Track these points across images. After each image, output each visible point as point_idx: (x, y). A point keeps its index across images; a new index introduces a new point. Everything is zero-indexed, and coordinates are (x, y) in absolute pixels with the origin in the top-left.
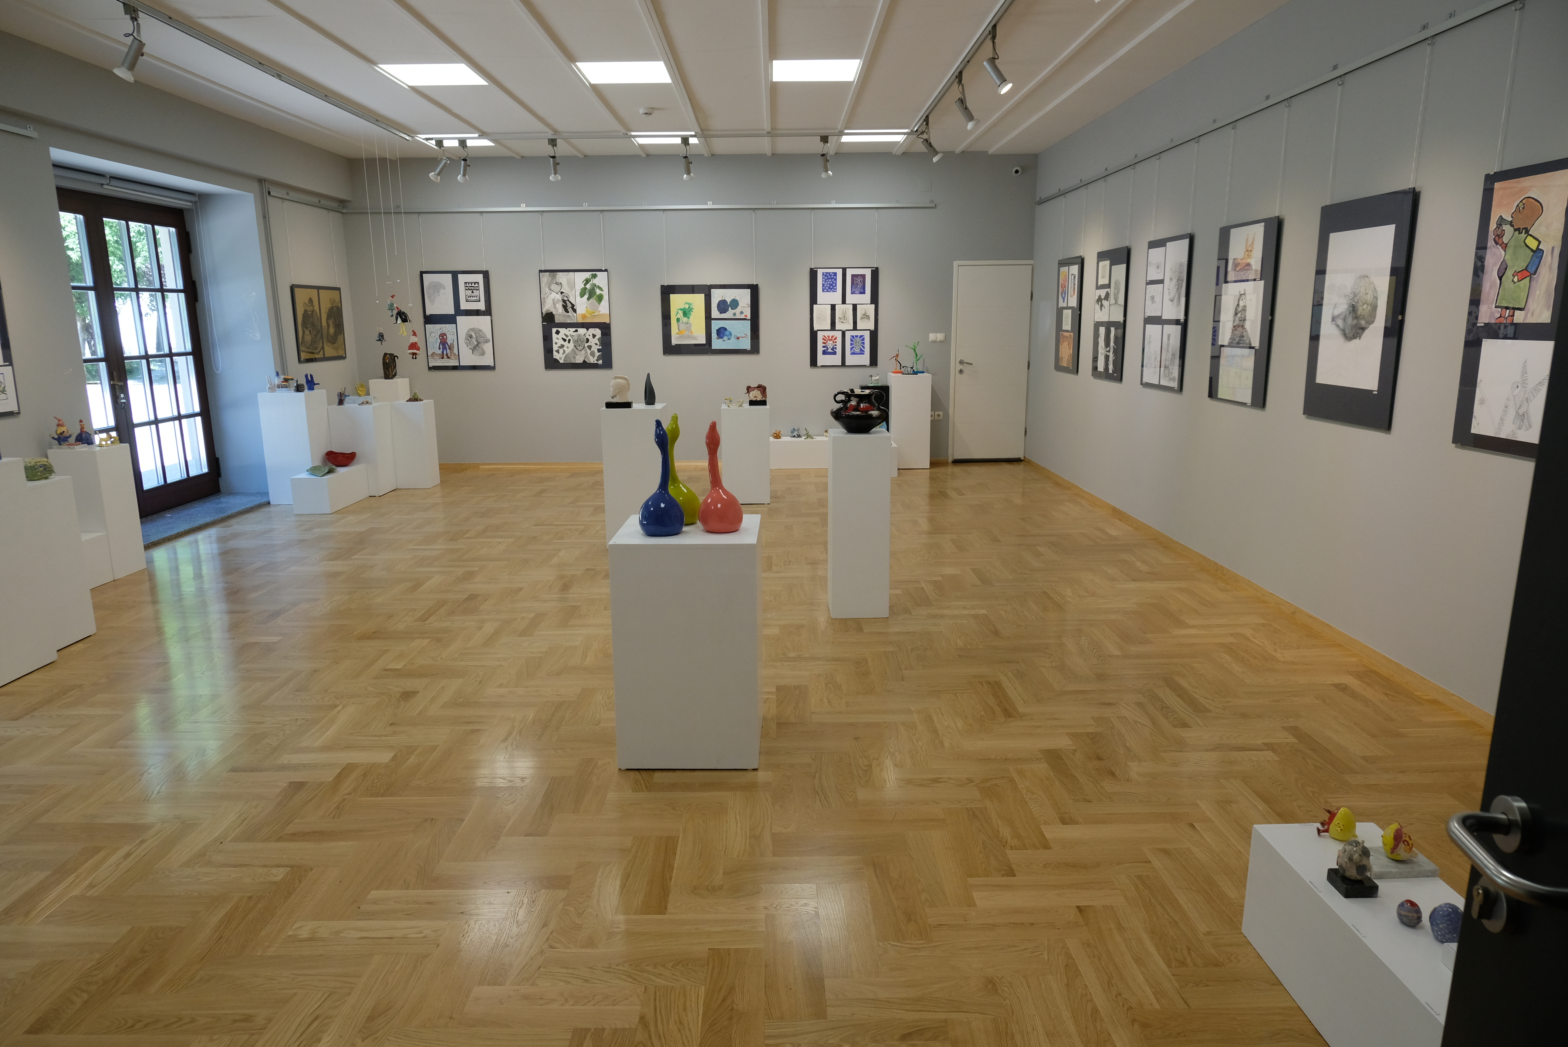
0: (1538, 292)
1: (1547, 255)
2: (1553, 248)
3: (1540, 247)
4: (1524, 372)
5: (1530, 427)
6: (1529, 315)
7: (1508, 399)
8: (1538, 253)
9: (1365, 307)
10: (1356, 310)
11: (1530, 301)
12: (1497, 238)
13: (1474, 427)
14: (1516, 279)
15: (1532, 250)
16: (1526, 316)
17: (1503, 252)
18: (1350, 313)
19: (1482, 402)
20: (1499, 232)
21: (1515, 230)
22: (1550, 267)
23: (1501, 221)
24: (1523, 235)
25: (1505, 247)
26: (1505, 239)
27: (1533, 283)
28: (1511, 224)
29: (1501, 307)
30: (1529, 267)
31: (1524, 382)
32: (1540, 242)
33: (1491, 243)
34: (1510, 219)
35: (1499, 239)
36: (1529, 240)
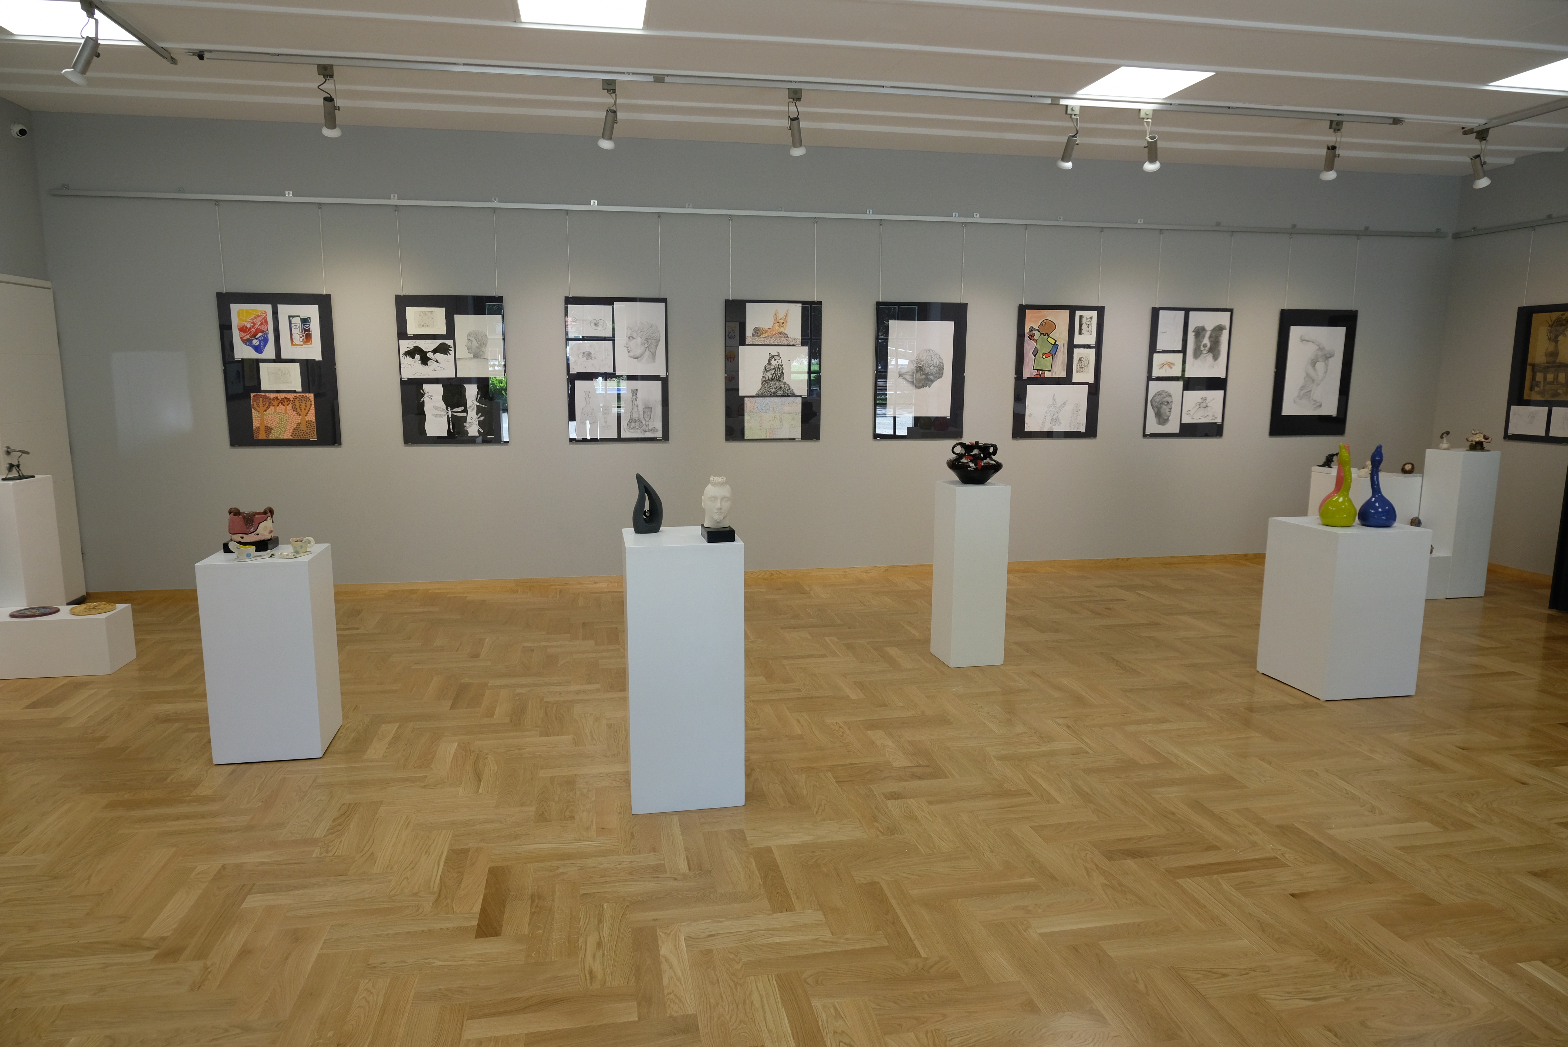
0: (1058, 363)
1: (1060, 347)
2: (1064, 344)
3: (1056, 343)
4: (1054, 399)
5: (1060, 424)
6: (1054, 373)
7: (1046, 413)
8: (1055, 346)
9: (932, 368)
10: (923, 370)
11: (1053, 367)
12: (1030, 337)
13: (1027, 428)
14: (1044, 357)
15: (1052, 344)
16: (1052, 374)
17: (1035, 344)
18: (917, 371)
19: (1030, 416)
20: (1031, 334)
21: (1041, 334)
22: (1063, 352)
23: (1032, 329)
24: (1046, 337)
25: (1036, 341)
26: (1036, 338)
27: (1054, 359)
28: (1038, 330)
29: (1037, 370)
30: (1052, 351)
31: (1055, 405)
32: (1056, 341)
33: (1026, 338)
34: (1038, 328)
35: (1031, 337)
36: (1049, 339)
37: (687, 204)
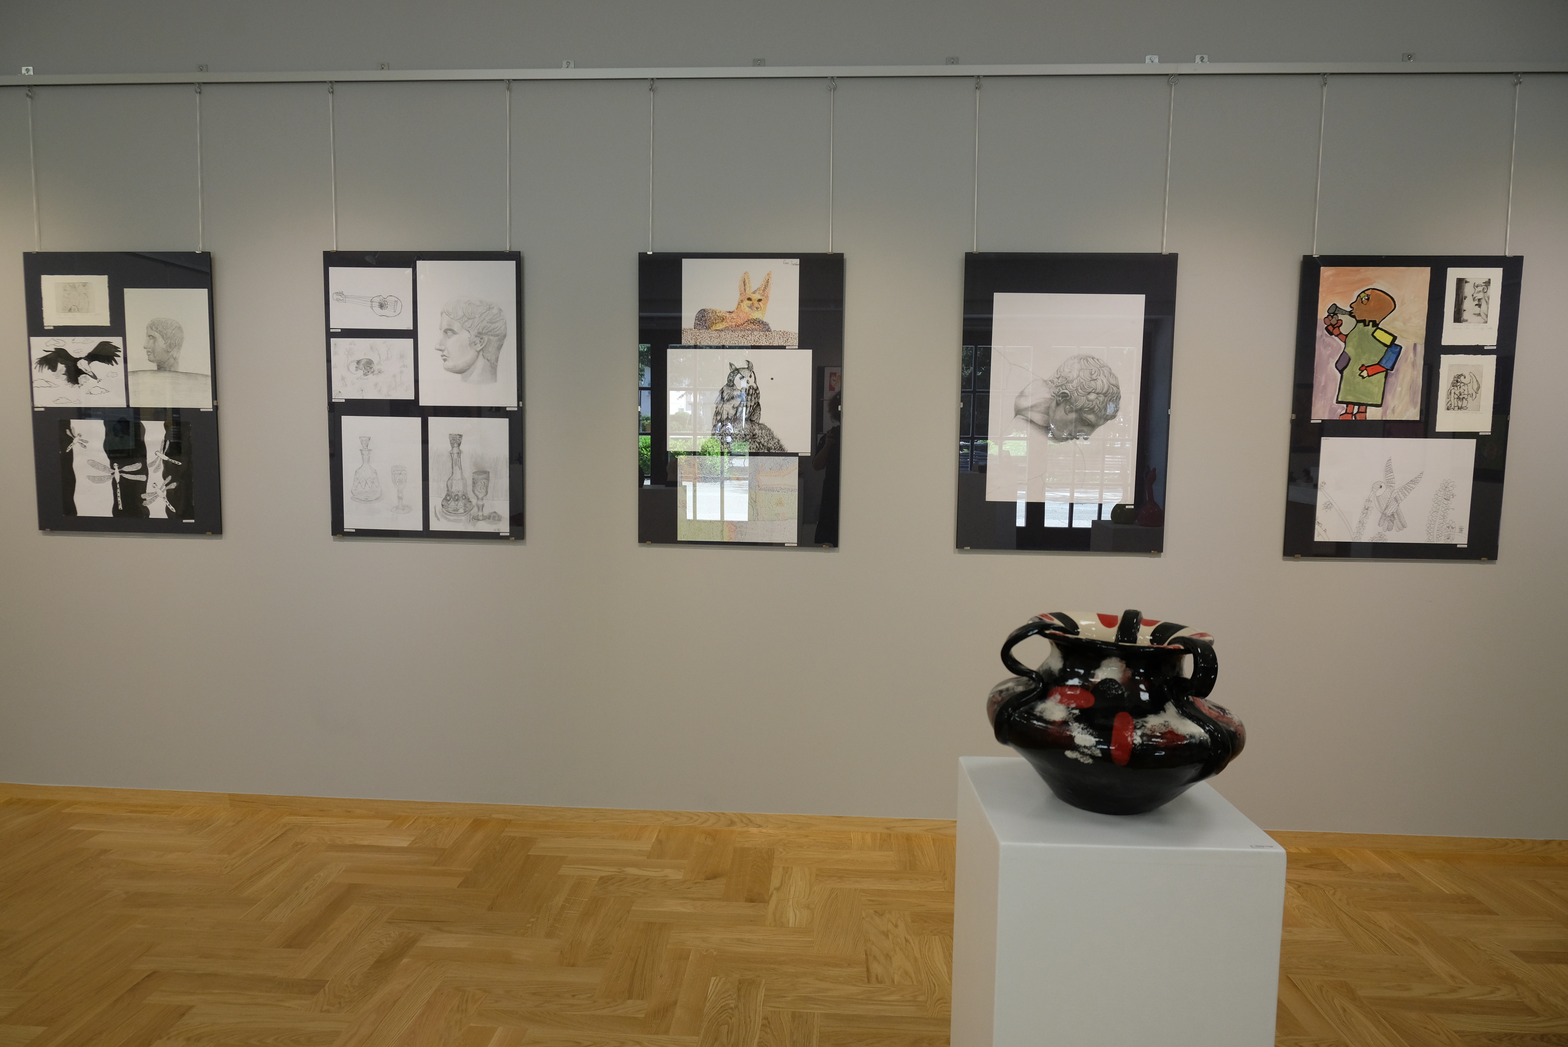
0: (1399, 389)
1: (1406, 351)
2: (1415, 345)
3: (1397, 342)
4: (1389, 469)
5: (1404, 526)
6: (1388, 412)
7: (1369, 500)
8: (1393, 349)
9: (1092, 396)
10: (1072, 401)
11: (1388, 397)
12: (1330, 328)
13: (1319, 535)
14: (1365, 373)
15: (1385, 345)
16: (1384, 413)
17: (1343, 344)
18: (1058, 404)
19: (1328, 506)
20: (1334, 321)
21: (1358, 322)
22: (1414, 364)
23: (1334, 311)
24: (1370, 328)
25: (1345, 338)
26: (1344, 330)
27: (1391, 380)
28: (1350, 314)
29: (1348, 403)
30: (1384, 361)
31: (1390, 483)
32: (1395, 338)
33: (1321, 331)
34: (1349, 309)
35: (1333, 329)
36: (1379, 334)
37: (564, 63)
